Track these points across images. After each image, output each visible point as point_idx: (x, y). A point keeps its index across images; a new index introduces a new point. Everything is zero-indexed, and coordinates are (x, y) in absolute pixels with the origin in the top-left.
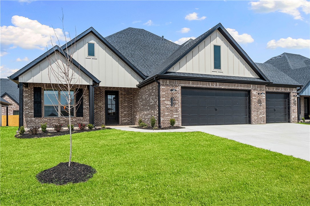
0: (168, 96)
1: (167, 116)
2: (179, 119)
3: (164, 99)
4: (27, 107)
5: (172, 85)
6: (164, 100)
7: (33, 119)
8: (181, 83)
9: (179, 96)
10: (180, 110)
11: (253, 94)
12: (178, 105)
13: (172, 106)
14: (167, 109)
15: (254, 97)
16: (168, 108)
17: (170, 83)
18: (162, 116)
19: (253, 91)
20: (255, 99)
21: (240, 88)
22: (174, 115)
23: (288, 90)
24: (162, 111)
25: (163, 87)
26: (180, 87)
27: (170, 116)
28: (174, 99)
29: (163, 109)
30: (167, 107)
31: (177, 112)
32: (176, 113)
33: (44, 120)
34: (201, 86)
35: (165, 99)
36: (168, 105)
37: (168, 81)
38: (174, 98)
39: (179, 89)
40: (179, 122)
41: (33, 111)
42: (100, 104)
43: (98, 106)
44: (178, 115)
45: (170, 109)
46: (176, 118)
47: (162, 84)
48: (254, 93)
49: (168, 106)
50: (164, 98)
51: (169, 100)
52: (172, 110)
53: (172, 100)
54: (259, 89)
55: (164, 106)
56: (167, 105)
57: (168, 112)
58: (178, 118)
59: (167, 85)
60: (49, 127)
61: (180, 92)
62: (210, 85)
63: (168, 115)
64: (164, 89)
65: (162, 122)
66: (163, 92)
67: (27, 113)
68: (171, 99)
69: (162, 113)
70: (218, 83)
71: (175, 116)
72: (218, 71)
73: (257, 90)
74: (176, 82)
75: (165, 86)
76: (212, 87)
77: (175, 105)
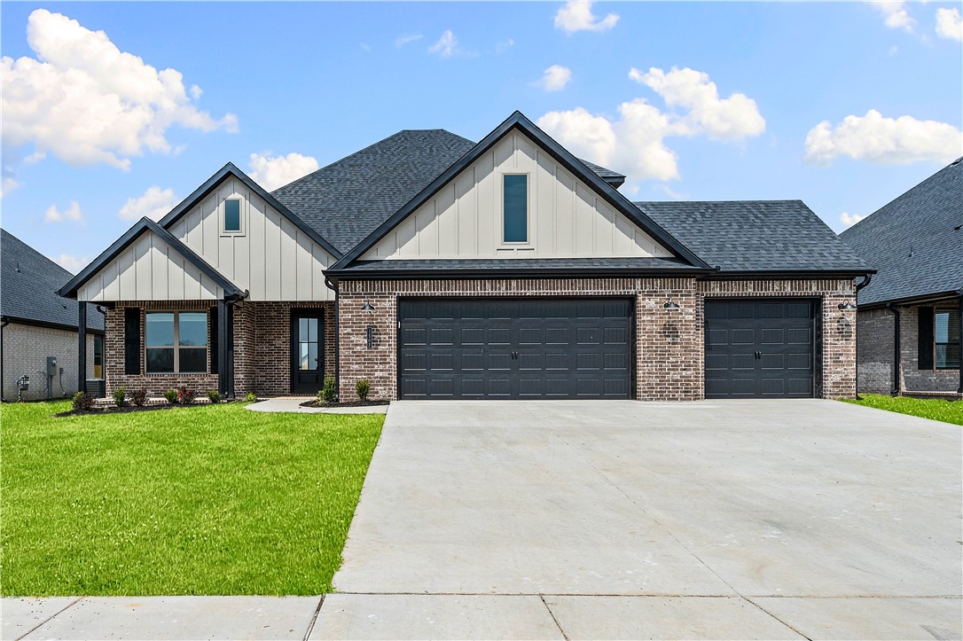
0: (361, 323)
1: (356, 374)
2: (391, 381)
3: (349, 330)
4: (113, 352)
5: (370, 294)
6: (349, 334)
7: (125, 377)
8: (396, 286)
9: (391, 323)
10: (392, 357)
11: (644, 307)
12: (389, 346)
13: (369, 347)
14: (358, 354)
15: (649, 318)
16: (361, 352)
17: (367, 288)
18: (343, 374)
19: (644, 299)
20: (652, 321)
21: (591, 292)
22: (376, 371)
23: (813, 289)
24: (342, 360)
25: (346, 301)
26: (394, 299)
27: (365, 374)
28: (377, 330)
29: (345, 356)
30: (355, 350)
31: (384, 363)
32: (381, 367)
33: (144, 379)
34: (457, 292)
35: (352, 330)
36: (361, 345)
37: (359, 285)
38: (376, 327)
39: (390, 304)
40: (391, 389)
41: (123, 361)
42: (278, 343)
43: (273, 347)
44: (387, 370)
45: (364, 356)
46: (381, 378)
47: (342, 294)
48: (647, 303)
49: (358, 348)
50: (347, 327)
51: (362, 334)
52: (369, 359)
53: (371, 333)
54: (667, 292)
55: (350, 349)
56: (357, 345)
57: (359, 363)
58: (386, 378)
59: (358, 296)
60: (155, 397)
61: (393, 311)
62: (488, 289)
63: (360, 371)
64: (350, 305)
65: (342, 389)
66: (347, 312)
67: (113, 364)
68: (369, 330)
69: (342, 367)
70: (514, 283)
71: (377, 374)
72: (516, 247)
73: (659, 295)
74: (385, 286)
75: (352, 297)
76: (495, 293)
77: (379, 345)
